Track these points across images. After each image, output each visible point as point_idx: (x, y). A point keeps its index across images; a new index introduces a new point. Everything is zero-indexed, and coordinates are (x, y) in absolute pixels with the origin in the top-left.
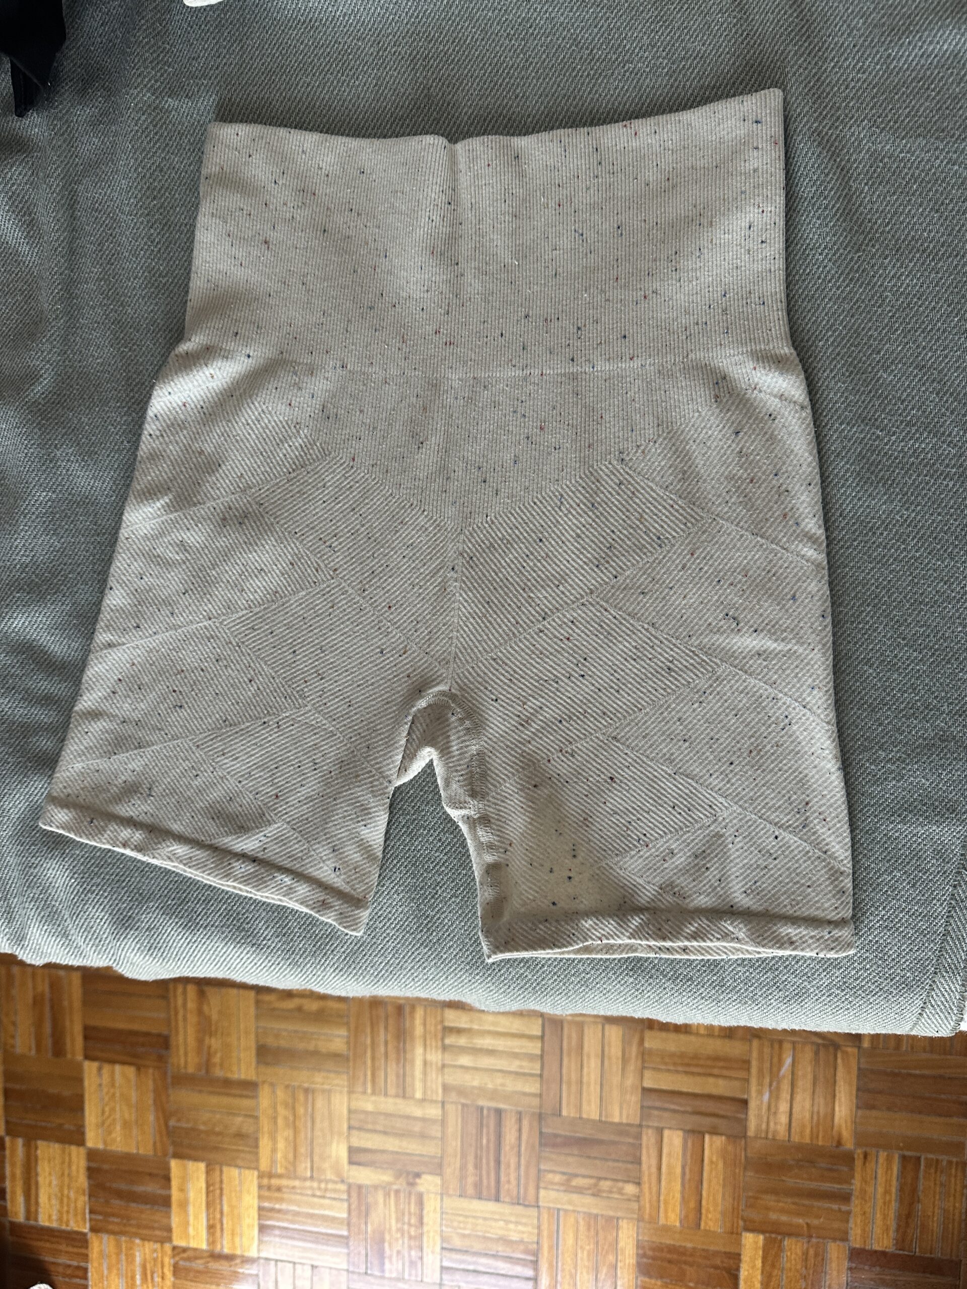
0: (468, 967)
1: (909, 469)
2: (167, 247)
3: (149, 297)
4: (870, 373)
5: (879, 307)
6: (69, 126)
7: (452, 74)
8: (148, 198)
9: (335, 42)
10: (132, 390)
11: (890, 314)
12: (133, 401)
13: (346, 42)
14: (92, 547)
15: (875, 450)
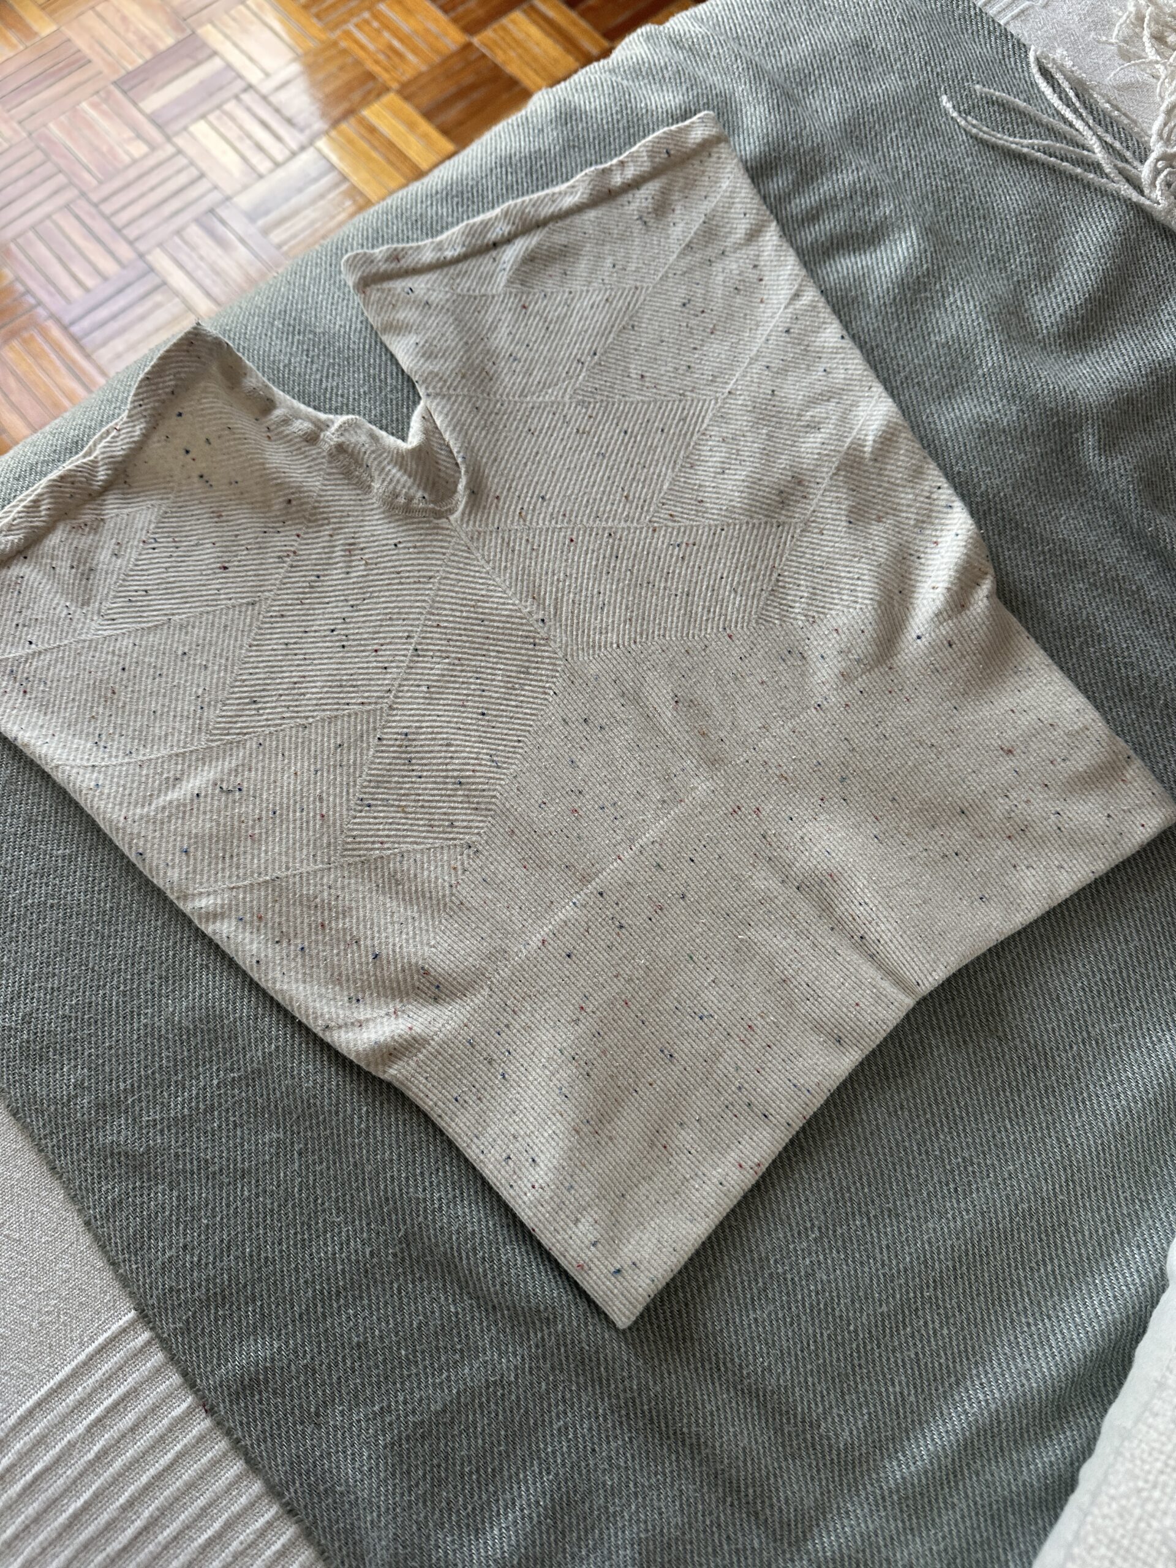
1: (175, 1065)
2: (1107, 672)
3: (1075, 614)
4: (292, 1126)
5: (337, 1198)
7: (991, 1075)
9: (1142, 1006)
10: (1003, 518)
11: (319, 1201)
12: (993, 510)
13: (1132, 1015)
15: (225, 1054)
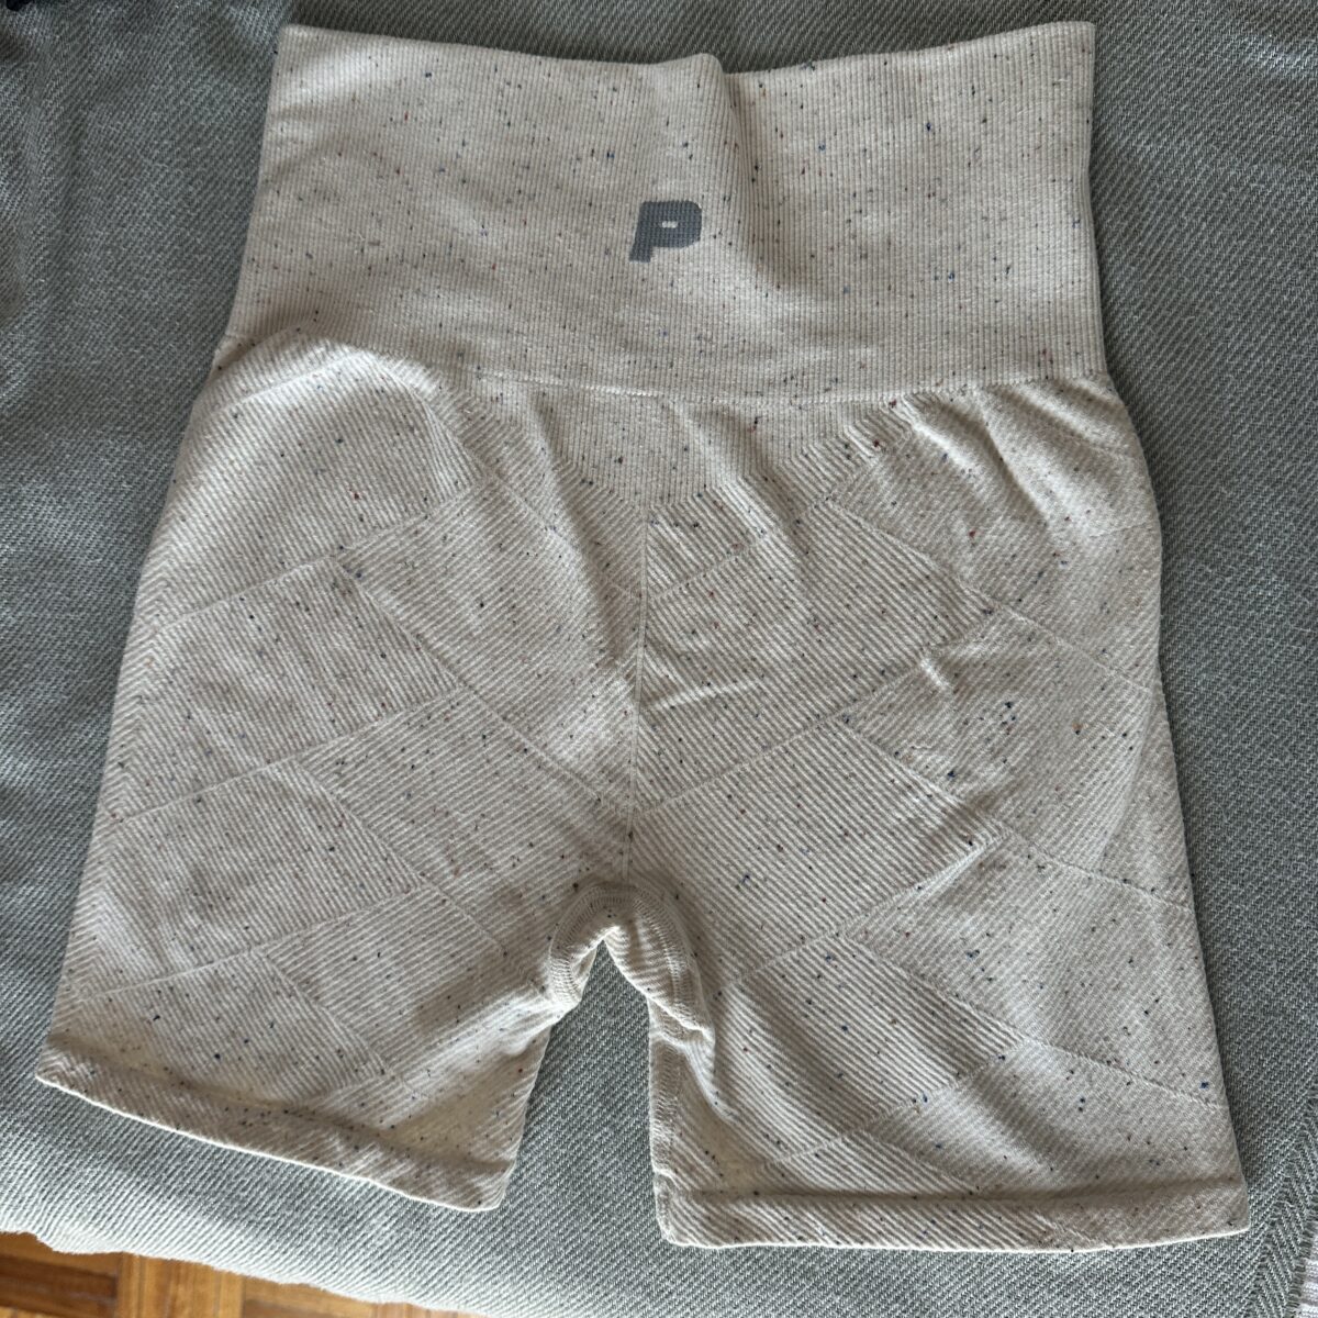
0: (560, 1287)
1: (1246, 625)
2: (210, 212)
3: (178, 281)
5: (1216, 393)
6: (82, 28)
8: (189, 141)
10: (141, 410)
11: (1232, 405)
12: (141, 425)
14: (61, 627)
15: (1200, 594)
